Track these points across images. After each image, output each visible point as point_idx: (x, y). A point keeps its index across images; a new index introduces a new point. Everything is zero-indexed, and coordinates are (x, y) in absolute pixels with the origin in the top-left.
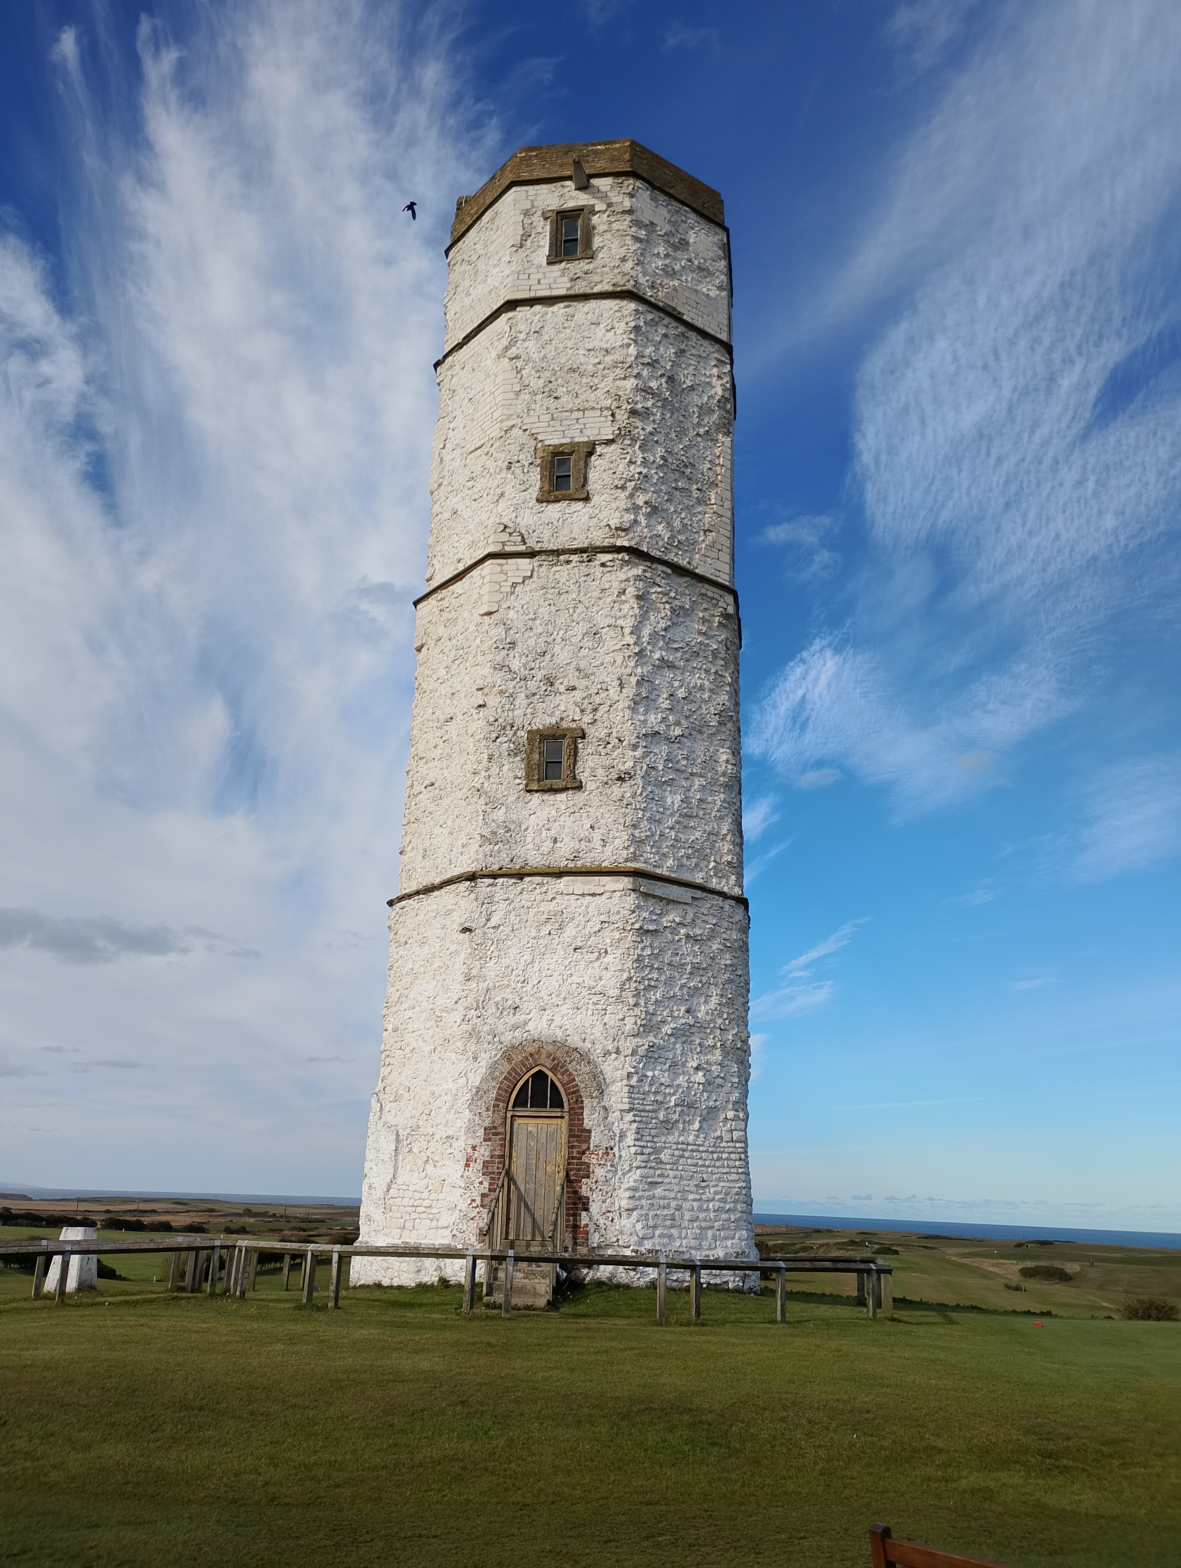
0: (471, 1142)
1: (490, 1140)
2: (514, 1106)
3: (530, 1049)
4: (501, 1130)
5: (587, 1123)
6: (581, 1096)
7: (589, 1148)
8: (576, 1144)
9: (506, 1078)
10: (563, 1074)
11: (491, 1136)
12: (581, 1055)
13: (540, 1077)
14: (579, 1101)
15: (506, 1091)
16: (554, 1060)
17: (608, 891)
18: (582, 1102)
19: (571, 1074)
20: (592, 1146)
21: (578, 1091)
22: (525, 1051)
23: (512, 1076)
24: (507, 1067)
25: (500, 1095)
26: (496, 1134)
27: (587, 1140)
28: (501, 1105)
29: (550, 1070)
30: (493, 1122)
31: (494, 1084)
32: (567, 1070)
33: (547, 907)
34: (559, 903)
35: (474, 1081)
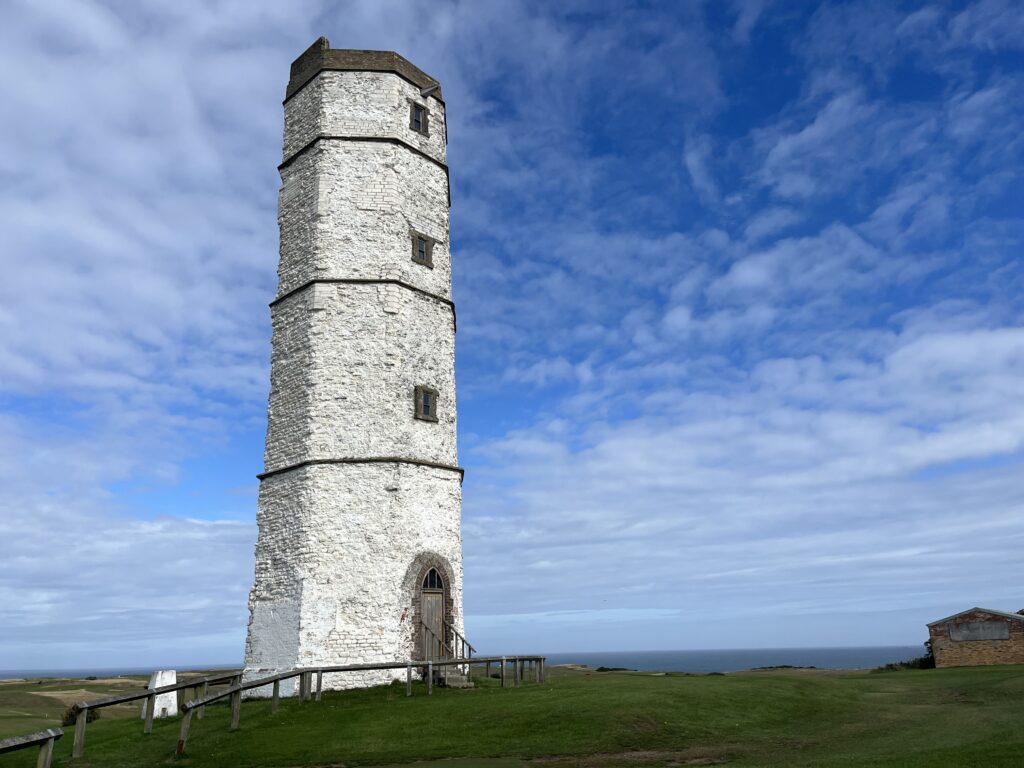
0: (403, 606)
1: (414, 605)
2: (423, 588)
3: (427, 557)
4: (418, 600)
5: (452, 596)
6: (449, 582)
7: (453, 609)
8: (448, 606)
9: (419, 572)
10: (441, 571)
11: (414, 603)
12: (446, 561)
13: (433, 572)
15: (419, 579)
16: (438, 563)
17: (452, 478)
18: (450, 586)
19: (445, 571)
20: (454, 607)
21: (448, 579)
23: (422, 571)
24: (419, 566)
25: (417, 581)
26: (417, 602)
27: (452, 604)
28: (418, 586)
29: (437, 569)
30: (415, 596)
31: (415, 575)
32: (443, 569)
33: (429, 483)
34: (434, 482)
35: (402, 573)
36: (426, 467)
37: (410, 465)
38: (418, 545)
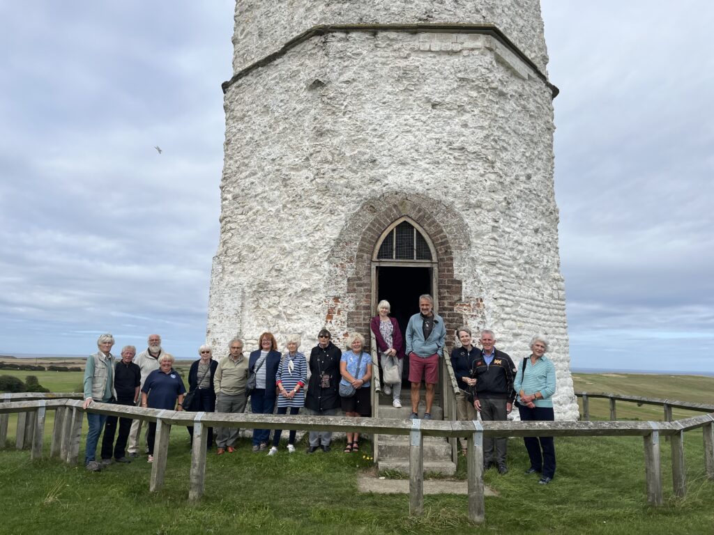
0: (333, 293)
1: (354, 291)
2: (378, 258)
3: (393, 200)
4: (365, 281)
5: (457, 274)
6: (449, 247)
7: (460, 299)
8: (446, 295)
9: (369, 229)
10: (429, 225)
11: (355, 287)
12: (447, 208)
13: (405, 228)
14: (448, 252)
15: (370, 242)
16: (420, 211)
17: (466, 49)
18: (451, 253)
19: (438, 225)
20: (463, 297)
21: (447, 242)
22: (388, 203)
23: (377, 227)
24: (370, 218)
25: (364, 246)
26: (360, 285)
27: (459, 291)
28: (365, 256)
29: (416, 221)
30: (357, 273)
31: (356, 235)
32: (434, 222)
33: (402, 63)
34: (415, 60)
35: (332, 233)
36: (393, 35)
37: (354, 35)
38: (374, 180)
